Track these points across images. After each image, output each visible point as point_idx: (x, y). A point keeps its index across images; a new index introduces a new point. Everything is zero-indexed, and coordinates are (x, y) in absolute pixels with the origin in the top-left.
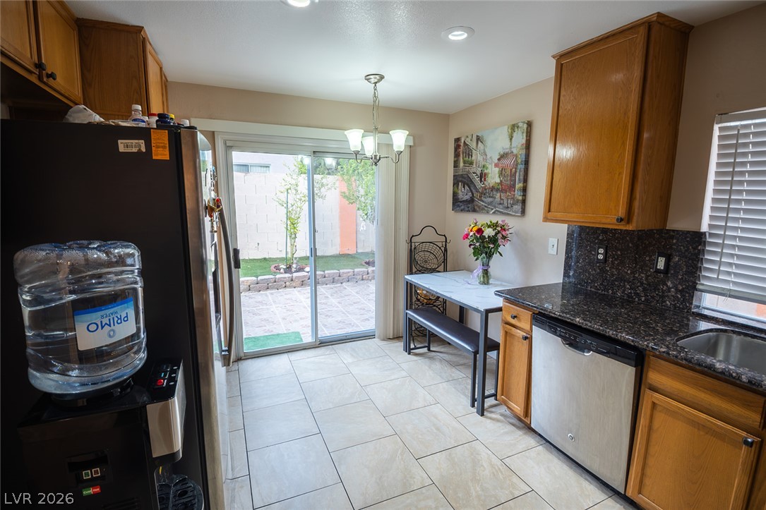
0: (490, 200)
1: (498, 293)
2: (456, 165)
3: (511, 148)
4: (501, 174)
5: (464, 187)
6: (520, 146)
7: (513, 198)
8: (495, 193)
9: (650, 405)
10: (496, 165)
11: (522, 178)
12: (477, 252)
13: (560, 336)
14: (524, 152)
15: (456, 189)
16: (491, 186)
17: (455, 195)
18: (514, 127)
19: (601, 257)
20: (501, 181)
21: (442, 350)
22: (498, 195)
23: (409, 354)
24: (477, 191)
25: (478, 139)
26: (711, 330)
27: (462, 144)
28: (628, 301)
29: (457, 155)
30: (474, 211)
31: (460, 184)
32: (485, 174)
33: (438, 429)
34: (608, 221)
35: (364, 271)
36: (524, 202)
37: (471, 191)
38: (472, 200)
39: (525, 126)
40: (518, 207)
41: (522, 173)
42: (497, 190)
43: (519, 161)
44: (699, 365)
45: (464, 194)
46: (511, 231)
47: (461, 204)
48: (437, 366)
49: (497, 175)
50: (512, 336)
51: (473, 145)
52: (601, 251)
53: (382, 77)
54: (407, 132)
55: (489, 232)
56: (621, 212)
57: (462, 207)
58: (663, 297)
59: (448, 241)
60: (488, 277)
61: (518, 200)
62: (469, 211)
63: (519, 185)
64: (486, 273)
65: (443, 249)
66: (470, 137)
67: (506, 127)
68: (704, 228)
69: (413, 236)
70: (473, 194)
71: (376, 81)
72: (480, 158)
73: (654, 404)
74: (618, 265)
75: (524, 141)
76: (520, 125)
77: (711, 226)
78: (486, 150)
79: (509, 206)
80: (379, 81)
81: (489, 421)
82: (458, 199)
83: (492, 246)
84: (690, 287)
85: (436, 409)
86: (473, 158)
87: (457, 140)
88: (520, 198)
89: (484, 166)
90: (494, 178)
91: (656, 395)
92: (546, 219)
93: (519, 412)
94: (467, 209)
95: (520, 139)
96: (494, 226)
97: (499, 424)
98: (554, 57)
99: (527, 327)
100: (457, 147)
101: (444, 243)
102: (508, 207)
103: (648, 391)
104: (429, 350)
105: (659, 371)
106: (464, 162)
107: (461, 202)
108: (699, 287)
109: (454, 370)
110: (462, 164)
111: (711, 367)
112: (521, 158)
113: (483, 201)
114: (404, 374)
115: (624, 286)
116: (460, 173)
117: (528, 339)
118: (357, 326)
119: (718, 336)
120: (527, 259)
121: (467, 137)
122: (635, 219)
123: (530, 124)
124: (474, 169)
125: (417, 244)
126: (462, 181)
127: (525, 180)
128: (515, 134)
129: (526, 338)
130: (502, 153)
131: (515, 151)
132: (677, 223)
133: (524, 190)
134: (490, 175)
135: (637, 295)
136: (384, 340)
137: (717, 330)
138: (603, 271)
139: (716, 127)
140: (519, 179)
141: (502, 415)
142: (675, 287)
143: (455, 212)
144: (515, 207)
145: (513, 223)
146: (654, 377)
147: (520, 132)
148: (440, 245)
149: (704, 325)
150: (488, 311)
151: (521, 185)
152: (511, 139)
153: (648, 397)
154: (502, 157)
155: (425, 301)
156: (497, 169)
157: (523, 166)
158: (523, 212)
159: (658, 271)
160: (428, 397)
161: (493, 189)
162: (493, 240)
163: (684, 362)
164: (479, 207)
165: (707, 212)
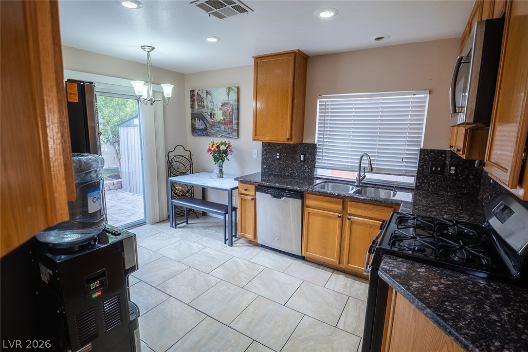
0: (218, 129)
1: (236, 179)
2: (192, 106)
3: (228, 100)
4: (224, 114)
5: (199, 121)
6: (234, 100)
7: (232, 129)
8: (220, 125)
9: (307, 213)
10: (220, 109)
11: (236, 117)
12: (216, 160)
13: (270, 194)
14: (236, 103)
15: (193, 122)
16: (218, 121)
17: (193, 126)
18: (230, 89)
19: (278, 157)
20: (224, 119)
21: (195, 222)
22: (223, 126)
23: (176, 228)
24: (209, 123)
25: (207, 93)
26: (322, 182)
27: (196, 94)
28: (291, 176)
29: (193, 101)
30: (208, 135)
31: (196, 119)
32: (214, 114)
33: (212, 258)
34: (283, 140)
35: (110, 183)
36: (238, 130)
37: (205, 124)
38: (205, 129)
39: (236, 89)
40: (235, 133)
41: (236, 115)
42: (222, 124)
43: (234, 108)
44: (323, 193)
45: (199, 125)
46: (232, 147)
47: (198, 131)
48: (197, 230)
49: (221, 115)
50: (245, 200)
51: (204, 95)
52: (278, 154)
53: (153, 48)
54: (173, 86)
55: (223, 148)
56: (288, 136)
57: (199, 133)
58: (304, 172)
59: (192, 155)
60: (222, 173)
61: (235, 130)
62: (204, 135)
63: (235, 122)
64: (221, 171)
65: (189, 159)
66: (201, 91)
67: (225, 88)
68: (316, 142)
69: (169, 152)
70: (206, 126)
71: (149, 50)
72: (209, 104)
73: (309, 213)
74: (285, 160)
75: (236, 98)
76: (233, 88)
77: (318, 141)
78: (213, 100)
79: (230, 132)
80: (151, 51)
81: (236, 248)
82: (196, 128)
83: (224, 155)
84: (313, 168)
85: (207, 250)
86: (204, 104)
87: (192, 91)
88: (236, 128)
89: (212, 109)
90: (219, 116)
91: (309, 209)
92: (254, 140)
93: (251, 238)
94: (202, 134)
95: (233, 96)
96: (225, 144)
97: (242, 248)
98: (253, 57)
99: (253, 193)
100: (192, 96)
101: (190, 156)
102: (229, 134)
103: (306, 208)
104: (187, 223)
105: (310, 199)
106: (199, 106)
107: (198, 130)
108: (316, 166)
109: (207, 230)
110: (196, 107)
111: (326, 193)
112: (235, 107)
113: (213, 130)
114: (178, 239)
115: (289, 170)
116: (196, 112)
117: (254, 199)
118: (124, 221)
119: (324, 184)
120: (241, 162)
121: (199, 90)
122: (293, 139)
123: (238, 88)
124: (205, 110)
125: (172, 157)
126: (197, 117)
127: (238, 119)
128: (230, 93)
129: (253, 199)
130: (223, 102)
131: (231, 103)
132: (307, 141)
133: (238, 124)
134: (217, 115)
135: (294, 173)
136: (153, 224)
137: (324, 182)
138: (280, 164)
139: (318, 100)
140: (235, 118)
141: (241, 243)
142: (308, 167)
143: (194, 136)
144: (233, 133)
145: (233, 142)
146: (308, 202)
147: (233, 92)
148: (187, 157)
149: (318, 181)
150: (232, 189)
151: (236, 121)
152: (228, 95)
153: (307, 210)
154: (224, 105)
155: (181, 193)
156: (221, 112)
157: (236, 111)
158: (238, 136)
159: (301, 161)
160: (199, 246)
161: (219, 123)
162: (225, 152)
163: (318, 193)
164: (211, 133)
165: (317, 135)
